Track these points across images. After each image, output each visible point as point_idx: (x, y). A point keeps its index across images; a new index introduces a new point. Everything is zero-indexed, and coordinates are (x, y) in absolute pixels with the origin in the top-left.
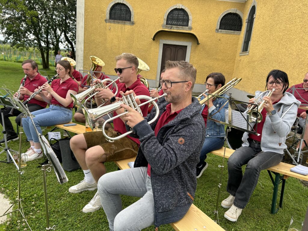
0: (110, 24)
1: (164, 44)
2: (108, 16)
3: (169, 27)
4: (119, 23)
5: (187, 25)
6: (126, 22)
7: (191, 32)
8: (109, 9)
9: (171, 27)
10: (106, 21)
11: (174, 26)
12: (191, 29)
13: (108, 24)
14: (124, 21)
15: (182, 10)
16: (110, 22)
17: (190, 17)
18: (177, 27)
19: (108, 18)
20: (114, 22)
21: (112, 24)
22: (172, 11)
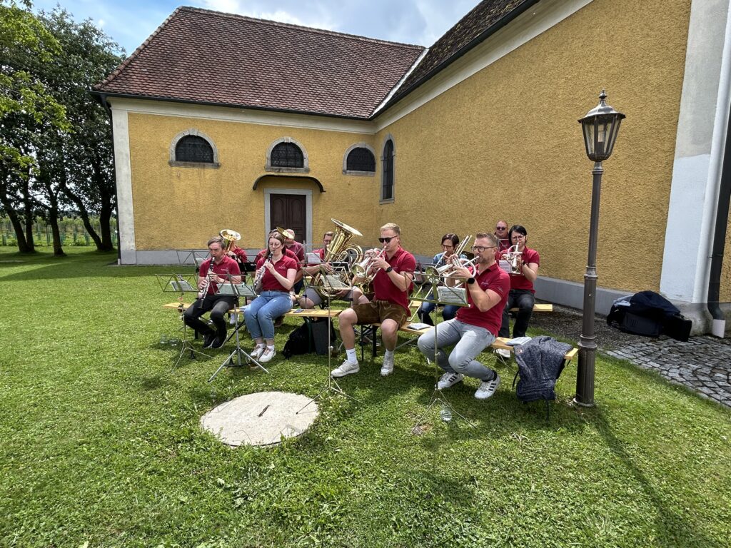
0: (177, 168)
1: (271, 194)
2: (173, 156)
3: (276, 169)
4: (194, 166)
5: (302, 166)
6: (205, 164)
7: (309, 175)
8: (174, 145)
9: (280, 169)
10: (170, 163)
11: (284, 168)
12: (308, 171)
13: (174, 168)
14: (201, 163)
15: (292, 145)
16: (179, 165)
17: (305, 154)
18: (288, 170)
19: (174, 159)
20: (185, 166)
21: (183, 169)
22: (277, 146)
